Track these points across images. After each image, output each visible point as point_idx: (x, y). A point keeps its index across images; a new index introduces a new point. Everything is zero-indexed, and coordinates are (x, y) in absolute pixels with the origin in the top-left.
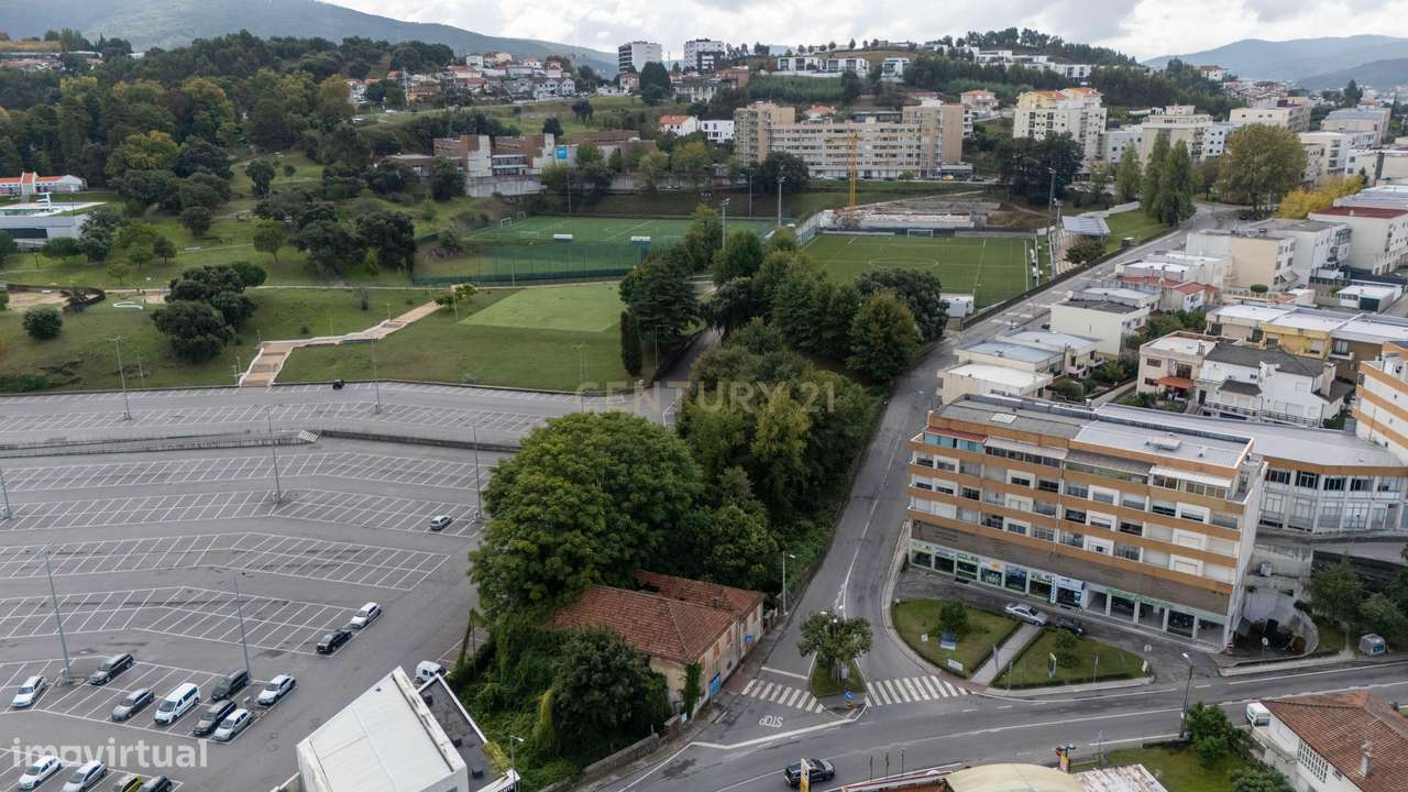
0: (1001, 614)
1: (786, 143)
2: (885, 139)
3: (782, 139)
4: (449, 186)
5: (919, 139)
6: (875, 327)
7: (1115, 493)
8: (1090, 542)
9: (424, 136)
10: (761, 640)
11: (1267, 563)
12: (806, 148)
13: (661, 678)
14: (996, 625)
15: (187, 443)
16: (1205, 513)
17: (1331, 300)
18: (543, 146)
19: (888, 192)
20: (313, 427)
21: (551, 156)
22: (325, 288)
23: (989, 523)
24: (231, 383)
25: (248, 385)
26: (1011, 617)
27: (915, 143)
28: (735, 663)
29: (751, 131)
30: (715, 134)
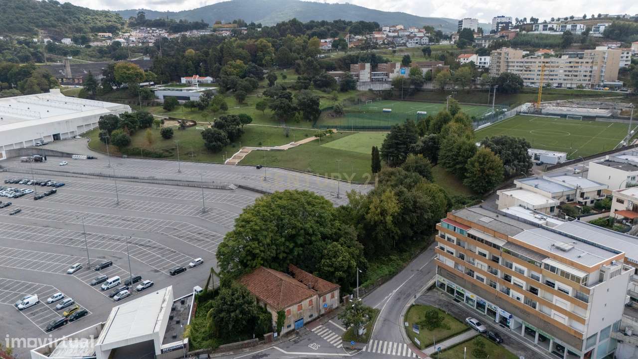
0: (462, 321)
1: (516, 68)
2: (571, 67)
3: (514, 66)
4: (348, 85)
5: (592, 67)
6: (477, 164)
8: (514, 293)
9: (346, 64)
10: (337, 308)
11: (630, 327)
12: (525, 71)
13: (270, 313)
15: (191, 184)
16: (569, 289)
18: (395, 68)
19: (568, 95)
20: (237, 184)
21: (399, 72)
22: (276, 127)
23: (468, 273)
24: (222, 163)
25: (227, 163)
26: (467, 324)
27: (589, 69)
28: (316, 315)
29: (498, 62)
30: (485, 63)
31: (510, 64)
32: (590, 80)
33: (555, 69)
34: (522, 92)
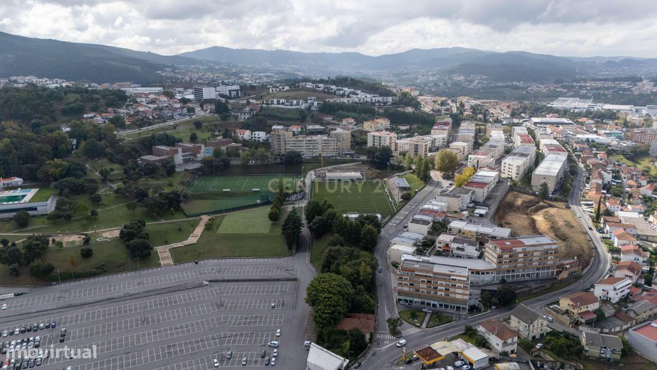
0: (422, 311)
7: (444, 282)
8: (439, 293)
11: (473, 293)
14: (422, 314)
16: (462, 285)
17: (472, 214)
23: (416, 291)
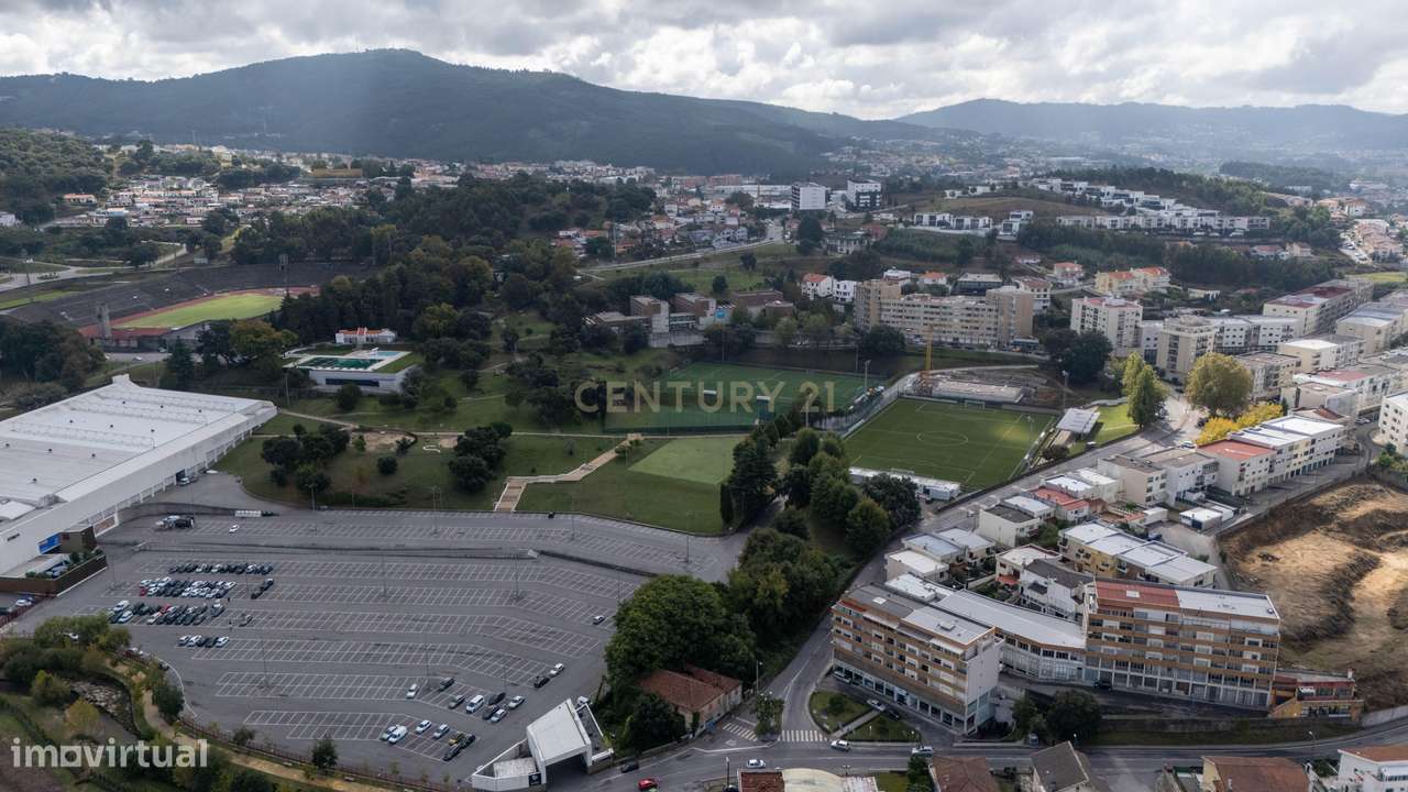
0: (864, 703)
1: (892, 313)
2: (969, 315)
3: (889, 310)
4: (636, 341)
5: (996, 317)
8: (908, 672)
9: (621, 294)
10: (741, 704)
12: (908, 318)
13: (682, 716)
14: (858, 709)
15: (469, 554)
17: (1174, 517)
18: (708, 309)
19: (966, 359)
20: (536, 548)
21: (715, 316)
22: (546, 434)
23: (866, 656)
24: (490, 509)
25: (500, 511)
26: (868, 705)
27: (994, 320)
28: (723, 714)
29: (866, 303)
30: (845, 294)
31: (885, 307)
32: (995, 336)
33: (948, 317)
34: (906, 354)
